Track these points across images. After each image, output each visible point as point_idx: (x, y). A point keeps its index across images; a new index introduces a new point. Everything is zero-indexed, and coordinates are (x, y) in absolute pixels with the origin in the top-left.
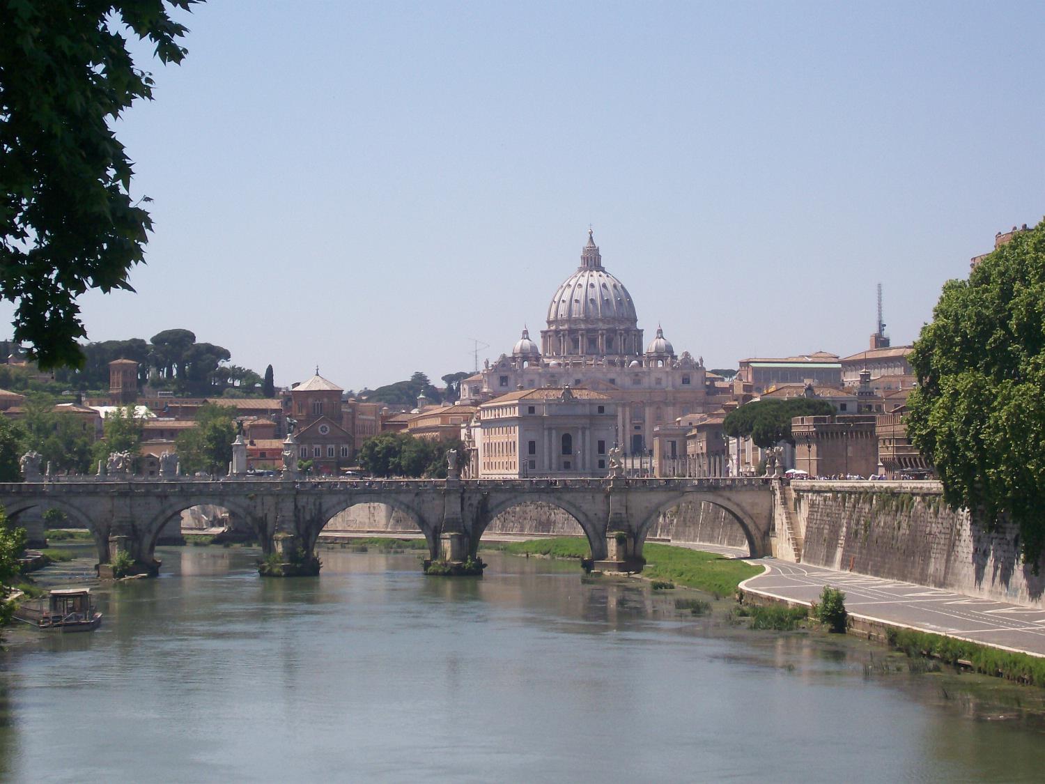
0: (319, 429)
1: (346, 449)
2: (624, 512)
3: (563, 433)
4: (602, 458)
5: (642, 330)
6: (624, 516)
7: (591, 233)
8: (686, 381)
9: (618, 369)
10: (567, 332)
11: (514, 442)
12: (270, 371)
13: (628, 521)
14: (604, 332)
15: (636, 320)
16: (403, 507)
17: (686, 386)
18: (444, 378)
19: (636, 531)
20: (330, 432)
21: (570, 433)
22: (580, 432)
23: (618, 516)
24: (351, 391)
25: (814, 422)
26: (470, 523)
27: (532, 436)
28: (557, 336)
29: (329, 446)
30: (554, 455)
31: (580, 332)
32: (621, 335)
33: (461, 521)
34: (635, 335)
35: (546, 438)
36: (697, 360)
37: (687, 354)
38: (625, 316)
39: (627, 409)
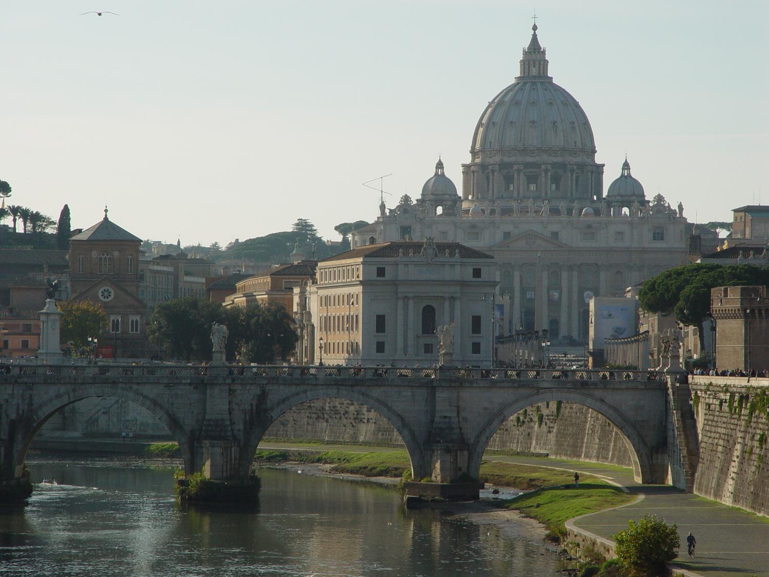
0: (100, 294)
1: (137, 321)
2: (455, 414)
3: (424, 305)
4: (476, 340)
5: (603, 165)
6: (455, 420)
7: (535, 28)
8: (659, 235)
9: (564, 218)
10: (497, 166)
11: (357, 316)
12: (66, 212)
13: (461, 429)
14: (549, 167)
15: (594, 151)
16: (148, 403)
17: (659, 245)
18: (337, 228)
19: (472, 441)
20: (113, 299)
21: (434, 305)
22: (447, 304)
23: (447, 420)
24: (216, 243)
25: (741, 296)
26: (241, 427)
27: (381, 308)
28: (483, 172)
29: (112, 318)
30: (411, 334)
31: (515, 167)
32: (572, 171)
33: (228, 423)
34: (592, 172)
35: (400, 312)
36: (674, 207)
37: (660, 198)
38: (579, 145)
39: (575, 273)
